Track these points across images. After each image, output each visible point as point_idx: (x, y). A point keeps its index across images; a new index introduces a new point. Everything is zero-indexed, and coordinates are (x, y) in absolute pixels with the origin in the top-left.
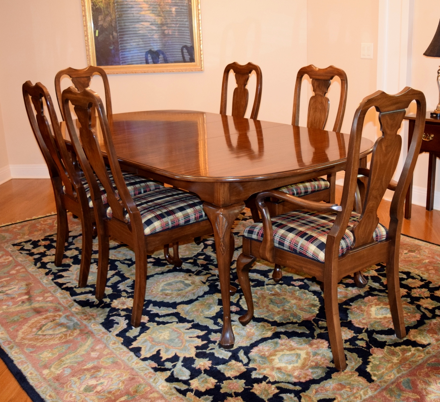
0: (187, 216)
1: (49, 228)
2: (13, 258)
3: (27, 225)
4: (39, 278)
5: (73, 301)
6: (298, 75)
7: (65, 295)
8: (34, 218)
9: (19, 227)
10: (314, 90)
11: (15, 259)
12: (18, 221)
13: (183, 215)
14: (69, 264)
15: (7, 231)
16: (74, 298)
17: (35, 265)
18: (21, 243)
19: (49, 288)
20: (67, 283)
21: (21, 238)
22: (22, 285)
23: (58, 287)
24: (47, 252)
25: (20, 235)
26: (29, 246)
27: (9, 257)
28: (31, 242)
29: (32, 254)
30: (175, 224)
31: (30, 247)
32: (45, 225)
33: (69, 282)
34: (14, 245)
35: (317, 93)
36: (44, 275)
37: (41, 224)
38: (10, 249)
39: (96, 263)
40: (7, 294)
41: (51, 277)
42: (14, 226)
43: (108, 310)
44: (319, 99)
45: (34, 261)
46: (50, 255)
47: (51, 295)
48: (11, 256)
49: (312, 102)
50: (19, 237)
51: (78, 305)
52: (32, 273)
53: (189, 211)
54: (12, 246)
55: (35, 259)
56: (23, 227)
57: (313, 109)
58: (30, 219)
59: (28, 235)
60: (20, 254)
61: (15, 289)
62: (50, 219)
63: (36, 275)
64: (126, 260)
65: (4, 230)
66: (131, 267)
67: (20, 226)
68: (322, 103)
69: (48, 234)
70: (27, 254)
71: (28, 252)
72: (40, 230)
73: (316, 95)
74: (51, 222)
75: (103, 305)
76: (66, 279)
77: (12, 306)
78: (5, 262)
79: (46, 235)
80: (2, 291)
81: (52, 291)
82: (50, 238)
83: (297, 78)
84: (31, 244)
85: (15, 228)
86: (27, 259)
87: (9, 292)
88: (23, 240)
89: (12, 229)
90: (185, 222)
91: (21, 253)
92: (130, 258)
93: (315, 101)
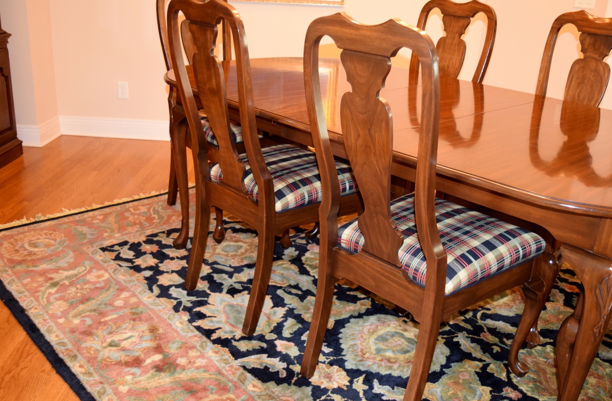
0: (500, 259)
1: (146, 220)
2: (110, 274)
3: (111, 213)
4: (166, 317)
5: (242, 370)
6: (554, 23)
7: (223, 355)
8: (116, 201)
9: (101, 217)
10: (583, 50)
11: (114, 277)
12: (95, 206)
13: (496, 257)
14: (205, 291)
15: (84, 223)
16: (240, 361)
17: (151, 290)
18: (113, 246)
19: (190, 337)
20: (217, 329)
21: (110, 237)
22: (143, 332)
23: (205, 339)
24: (160, 265)
25: (106, 232)
26: (127, 253)
27: (103, 272)
28: (128, 246)
29: (138, 269)
30: (486, 274)
31: (129, 255)
32: (139, 214)
33: (220, 328)
34: (104, 249)
35: (588, 54)
36: (172, 312)
37: (133, 214)
38: (100, 256)
39: (246, 292)
40: (124, 349)
41: (186, 317)
42: (91, 214)
43: (308, 390)
44: (593, 64)
45: (146, 282)
46: (167, 272)
47: (198, 354)
48: (106, 270)
49: (577, 67)
50: (105, 235)
51: (255, 379)
52: (151, 307)
53: (503, 249)
54: (101, 251)
55: (146, 279)
56: (106, 216)
57: (577, 78)
58: (110, 203)
59: (119, 232)
60: (118, 267)
61: (133, 339)
62: (143, 205)
63: (160, 311)
64: (290, 286)
65: (78, 221)
66: (305, 301)
67: (101, 215)
68: (596, 71)
69: (149, 232)
70: (131, 268)
71: (130, 265)
72: (135, 224)
73: (585, 58)
74: (146, 210)
75: (295, 378)
76: (212, 321)
77: (140, 376)
78: (98, 282)
79: (147, 234)
80: (113, 341)
81: (198, 345)
82: (155, 239)
83: (553, 28)
84: (129, 249)
85: (94, 218)
86: (134, 278)
87: (125, 344)
88: (115, 242)
89: (89, 219)
90: (498, 270)
91: (120, 266)
92: (296, 284)
93: (583, 67)
